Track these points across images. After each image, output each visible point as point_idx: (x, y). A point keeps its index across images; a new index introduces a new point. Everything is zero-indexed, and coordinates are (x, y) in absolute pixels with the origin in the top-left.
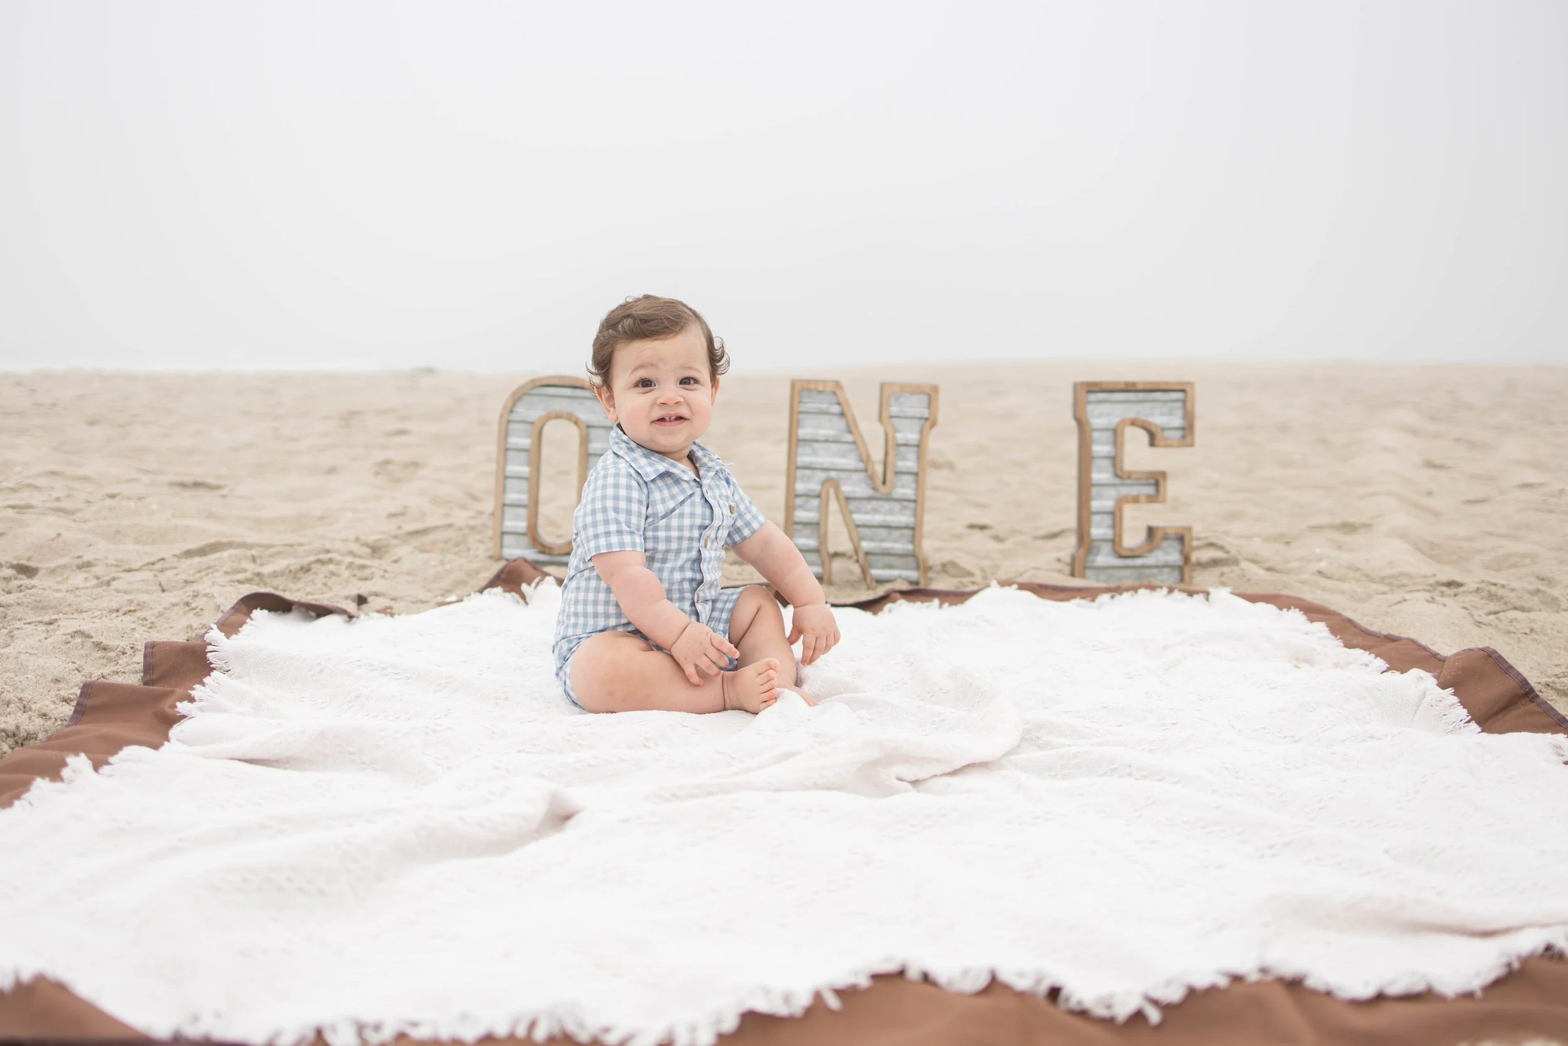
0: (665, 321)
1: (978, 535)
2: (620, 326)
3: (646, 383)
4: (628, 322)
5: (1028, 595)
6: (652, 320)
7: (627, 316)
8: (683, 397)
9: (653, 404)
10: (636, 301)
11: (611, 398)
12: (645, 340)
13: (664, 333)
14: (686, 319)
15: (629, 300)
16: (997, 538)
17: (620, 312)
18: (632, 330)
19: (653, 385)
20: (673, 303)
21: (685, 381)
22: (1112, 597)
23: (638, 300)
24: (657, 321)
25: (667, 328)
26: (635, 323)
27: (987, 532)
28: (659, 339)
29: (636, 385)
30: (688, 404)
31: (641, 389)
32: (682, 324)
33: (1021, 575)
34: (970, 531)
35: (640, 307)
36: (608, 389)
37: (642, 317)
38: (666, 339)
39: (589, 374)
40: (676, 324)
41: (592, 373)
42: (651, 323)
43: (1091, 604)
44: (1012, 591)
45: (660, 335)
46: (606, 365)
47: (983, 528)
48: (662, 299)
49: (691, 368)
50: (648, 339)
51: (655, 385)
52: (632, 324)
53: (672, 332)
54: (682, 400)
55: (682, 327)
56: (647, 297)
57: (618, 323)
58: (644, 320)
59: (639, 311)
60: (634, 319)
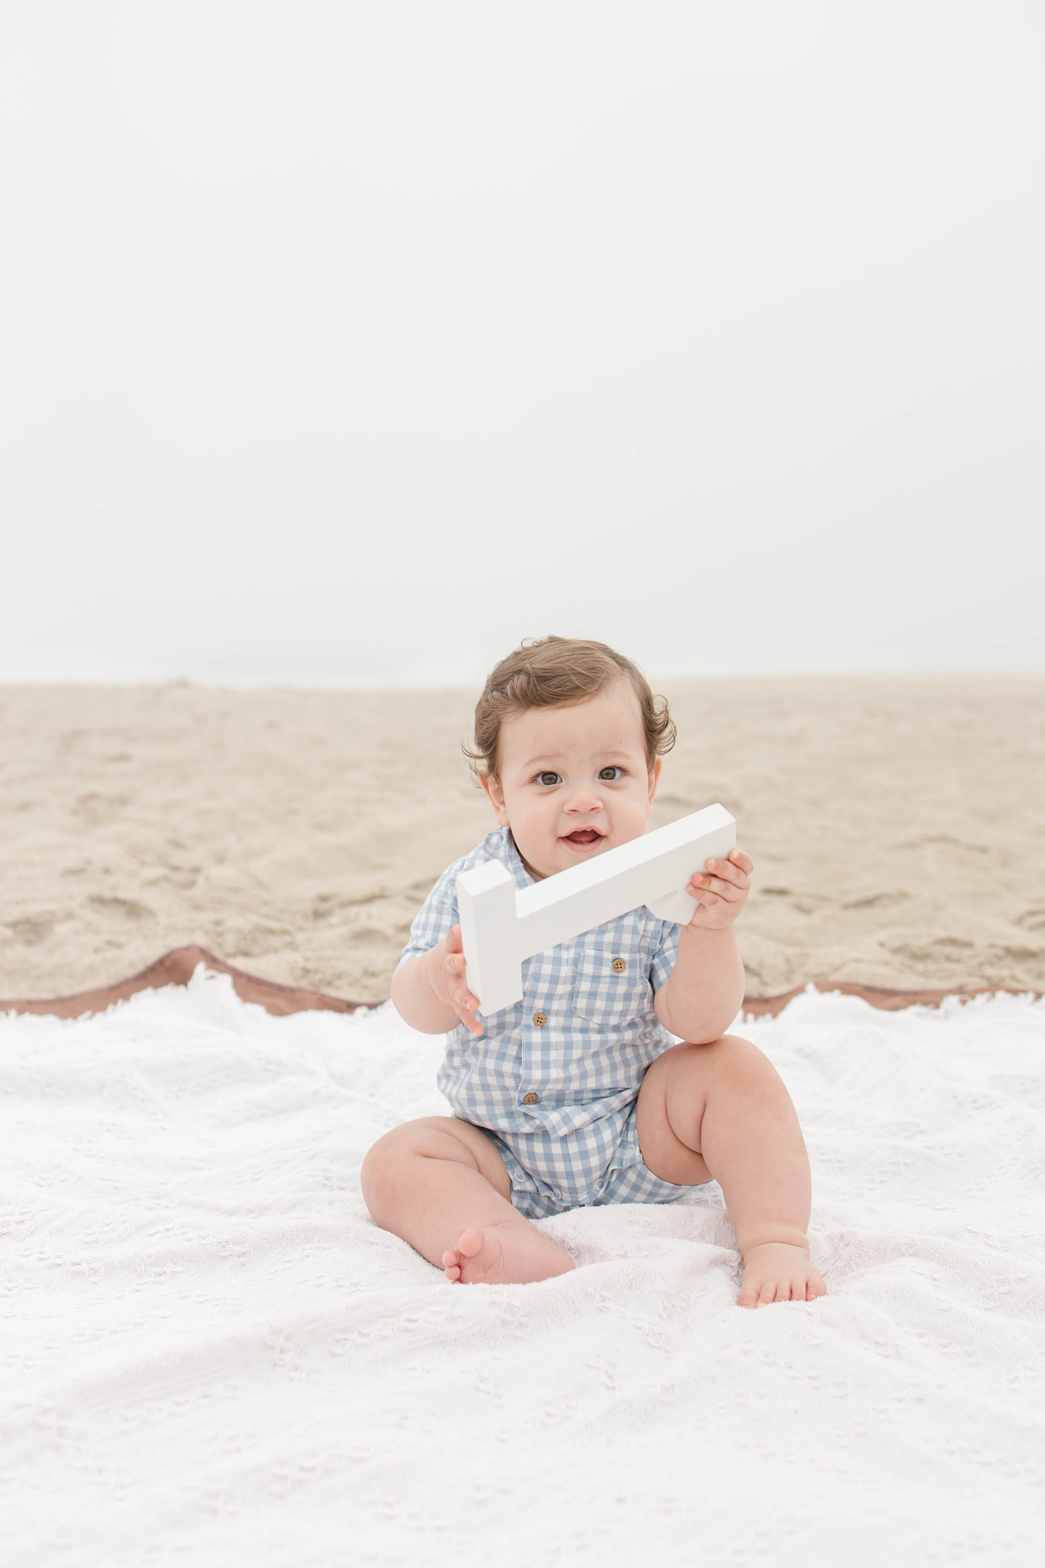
0: (574, 678)
1: (777, 903)
2: (508, 686)
3: (550, 778)
4: (520, 681)
5: (856, 1003)
6: (555, 677)
7: (519, 672)
8: (602, 801)
9: (560, 811)
10: (537, 647)
11: (499, 791)
12: (544, 709)
13: (571, 696)
14: (607, 673)
15: (527, 644)
16: (800, 909)
17: (511, 663)
18: (525, 696)
19: (559, 780)
20: (589, 648)
21: (607, 773)
22: (964, 1002)
23: (540, 644)
24: (562, 678)
25: (578, 687)
26: (529, 683)
27: (787, 900)
28: (568, 706)
29: (533, 780)
30: (607, 808)
31: (541, 787)
32: (600, 681)
33: (837, 969)
34: (765, 898)
35: (540, 657)
36: (496, 780)
37: (540, 673)
38: (574, 705)
39: (468, 758)
40: (593, 681)
41: (472, 756)
42: (555, 681)
43: (936, 1012)
44: (835, 998)
45: (566, 699)
46: (491, 744)
47: (782, 892)
48: (573, 643)
49: (616, 754)
50: (548, 707)
51: (562, 781)
52: (525, 685)
53: (585, 693)
54: (599, 804)
55: (601, 685)
56: (553, 640)
57: (507, 680)
58: (543, 678)
59: (537, 664)
60: (528, 674)
